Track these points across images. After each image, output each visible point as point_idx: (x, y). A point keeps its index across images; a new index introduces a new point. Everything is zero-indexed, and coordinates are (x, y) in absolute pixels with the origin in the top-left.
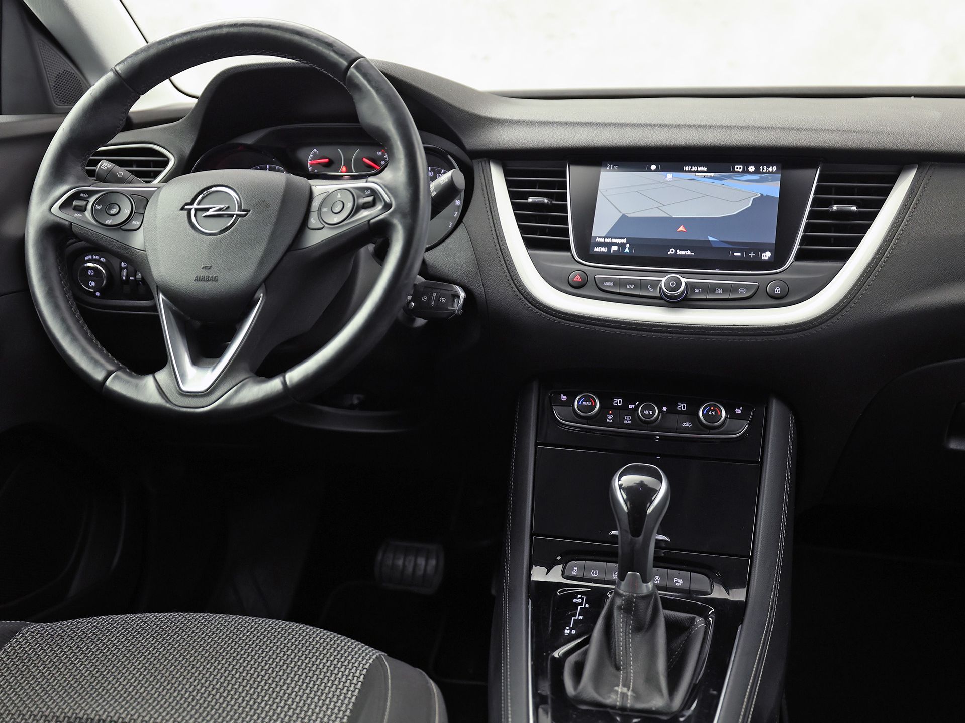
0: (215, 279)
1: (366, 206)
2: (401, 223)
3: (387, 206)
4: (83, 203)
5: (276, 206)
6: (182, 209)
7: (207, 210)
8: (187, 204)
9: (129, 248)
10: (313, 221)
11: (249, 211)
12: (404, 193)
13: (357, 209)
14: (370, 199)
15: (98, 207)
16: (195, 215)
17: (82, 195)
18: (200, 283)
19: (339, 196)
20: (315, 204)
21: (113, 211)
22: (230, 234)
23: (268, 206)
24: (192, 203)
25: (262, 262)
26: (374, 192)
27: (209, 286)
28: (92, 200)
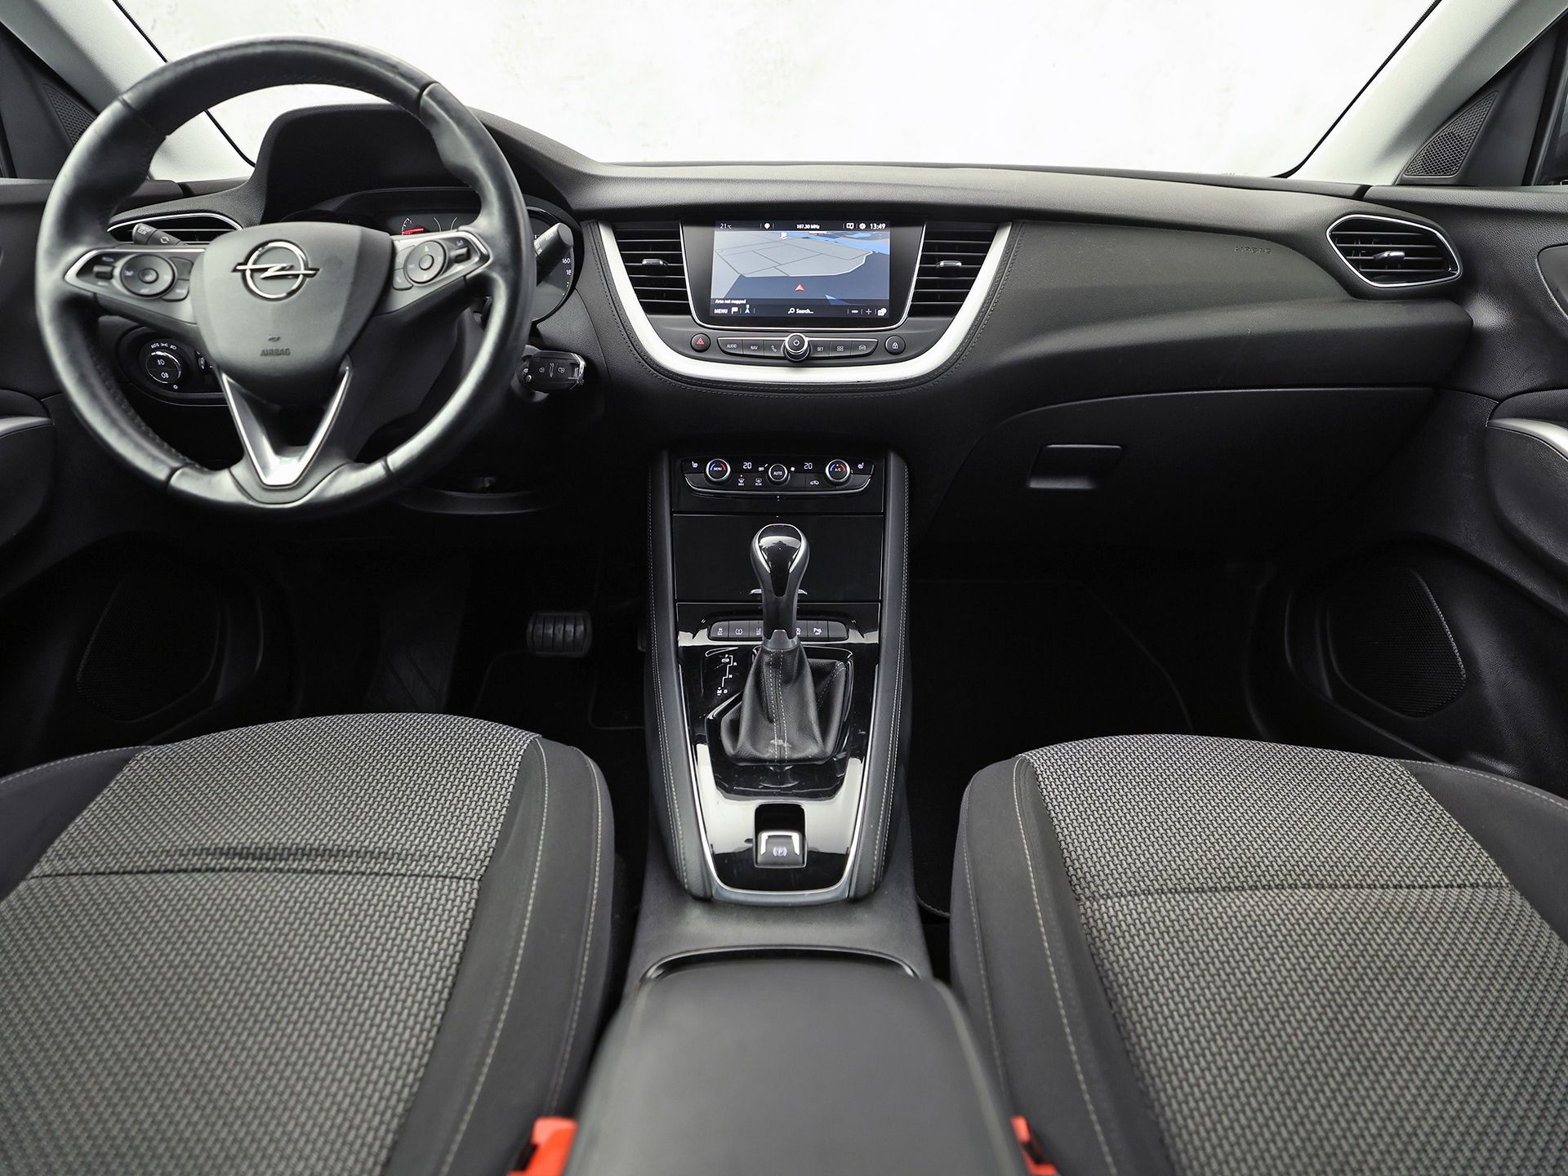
0: (286, 352)
1: (460, 259)
2: (502, 277)
3: (484, 258)
4: (106, 269)
5: (351, 263)
6: (235, 270)
7: (266, 270)
8: (240, 264)
9: (176, 322)
10: (399, 280)
11: (317, 270)
12: (503, 244)
13: (448, 264)
14: (464, 250)
15: (129, 274)
16: (252, 277)
17: (104, 259)
18: (269, 358)
19: (427, 249)
20: (400, 260)
21: (150, 278)
22: (299, 297)
23: (340, 263)
24: (245, 263)
25: (342, 330)
26: (467, 243)
27: (280, 362)
28: (120, 264)
